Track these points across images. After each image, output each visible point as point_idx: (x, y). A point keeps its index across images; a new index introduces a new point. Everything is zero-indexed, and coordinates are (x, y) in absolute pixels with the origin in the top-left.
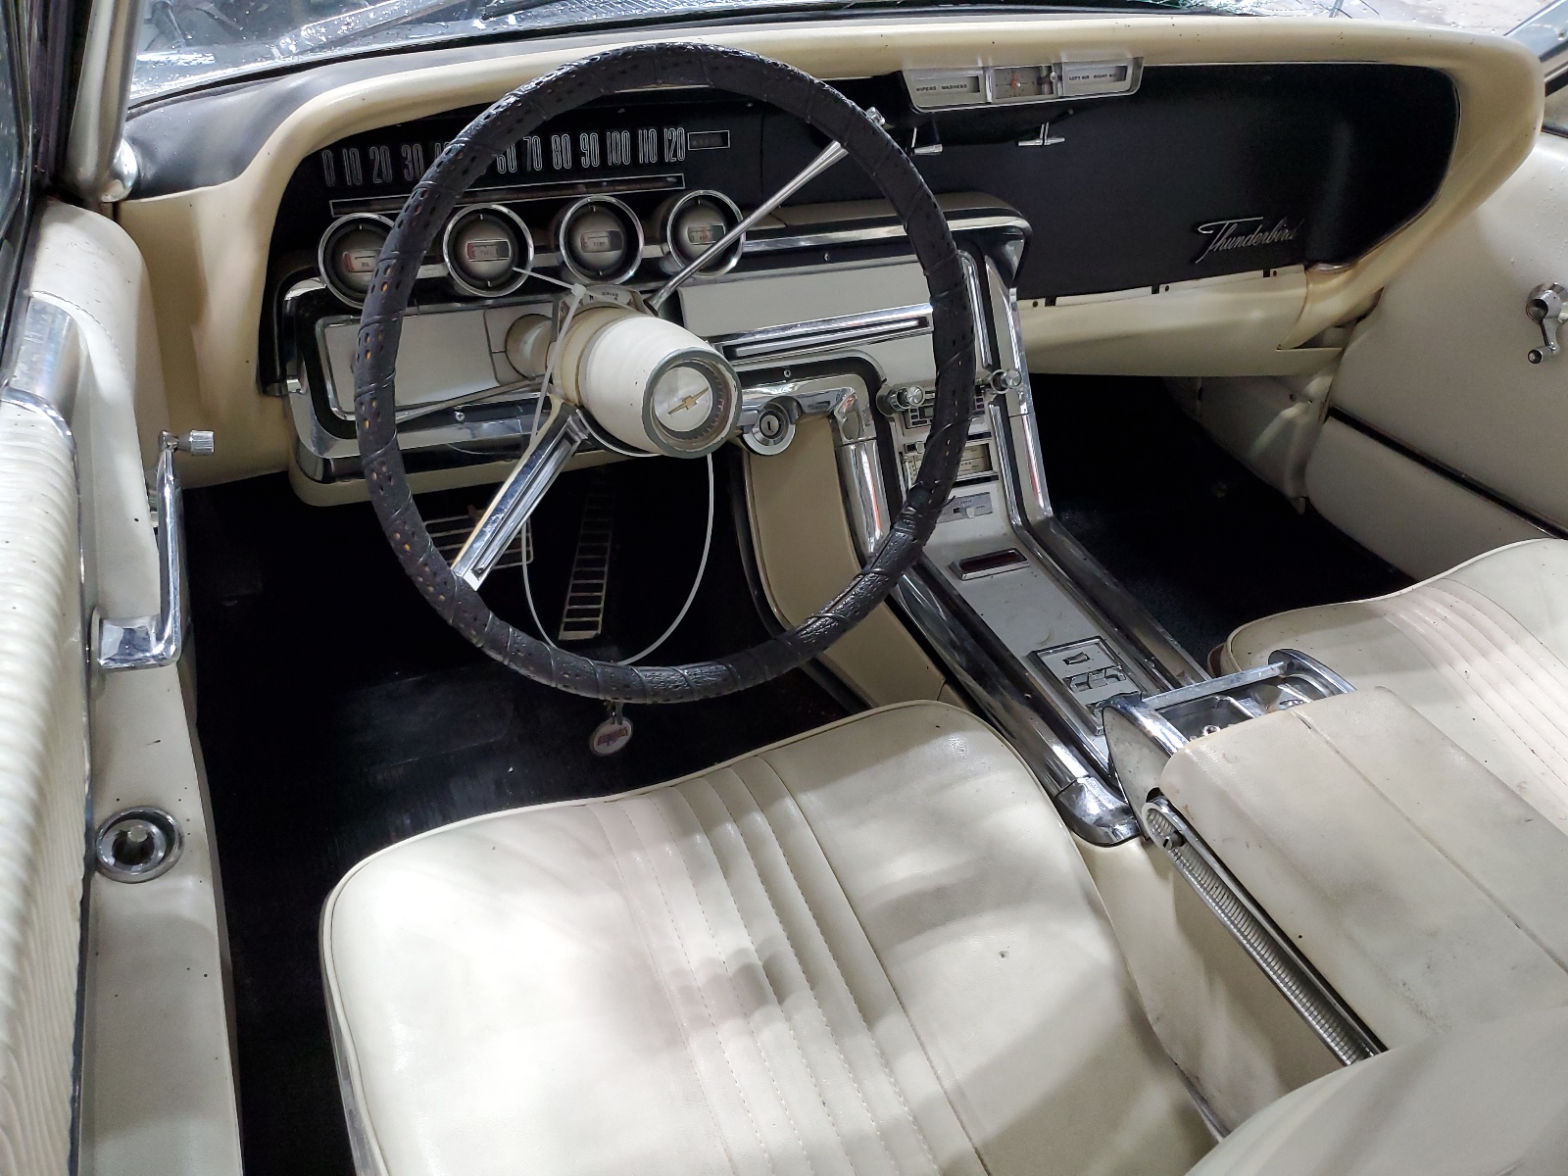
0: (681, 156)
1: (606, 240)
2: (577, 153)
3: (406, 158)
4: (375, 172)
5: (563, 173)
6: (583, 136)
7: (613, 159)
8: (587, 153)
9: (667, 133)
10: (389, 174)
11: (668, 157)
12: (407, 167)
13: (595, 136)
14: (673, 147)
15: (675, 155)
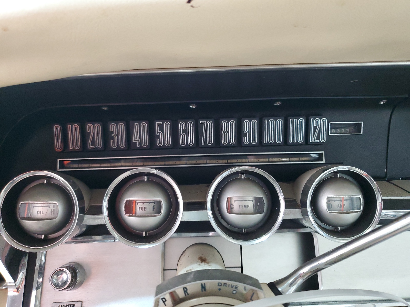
0: (323, 139)
1: (251, 204)
2: (240, 133)
3: (113, 132)
4: (90, 141)
5: (228, 147)
6: (246, 122)
7: (268, 139)
8: (248, 134)
9: (314, 122)
10: (99, 143)
11: (313, 139)
12: (113, 138)
13: (255, 122)
14: (317, 131)
15: (318, 138)
